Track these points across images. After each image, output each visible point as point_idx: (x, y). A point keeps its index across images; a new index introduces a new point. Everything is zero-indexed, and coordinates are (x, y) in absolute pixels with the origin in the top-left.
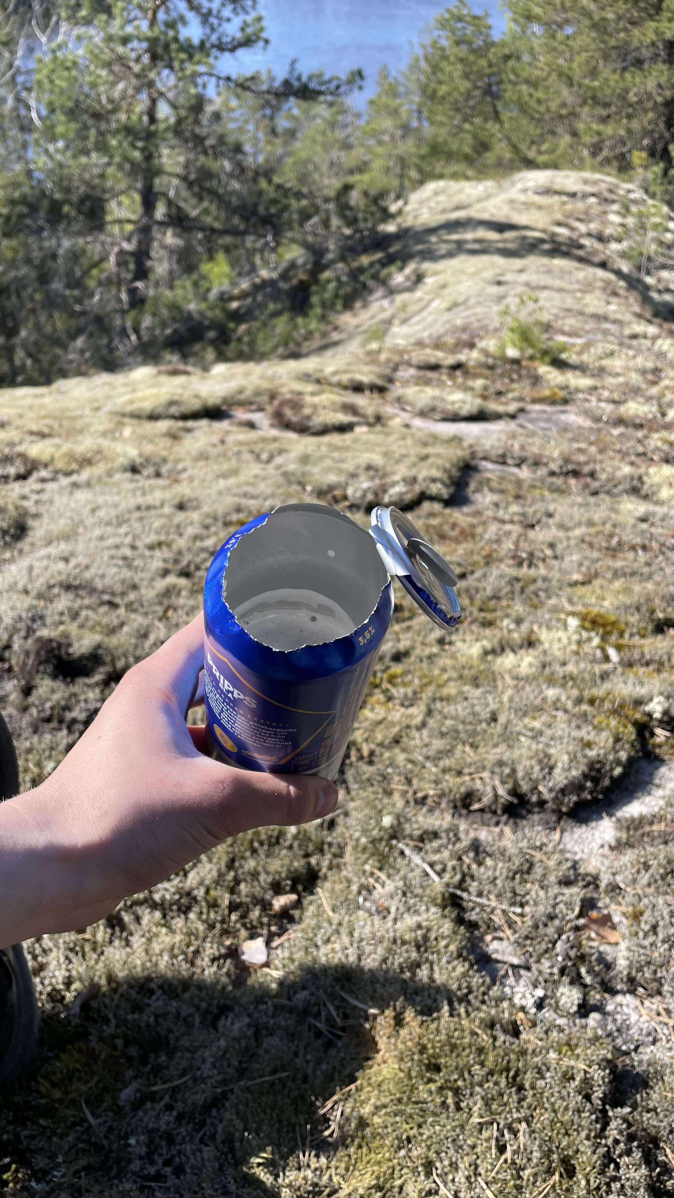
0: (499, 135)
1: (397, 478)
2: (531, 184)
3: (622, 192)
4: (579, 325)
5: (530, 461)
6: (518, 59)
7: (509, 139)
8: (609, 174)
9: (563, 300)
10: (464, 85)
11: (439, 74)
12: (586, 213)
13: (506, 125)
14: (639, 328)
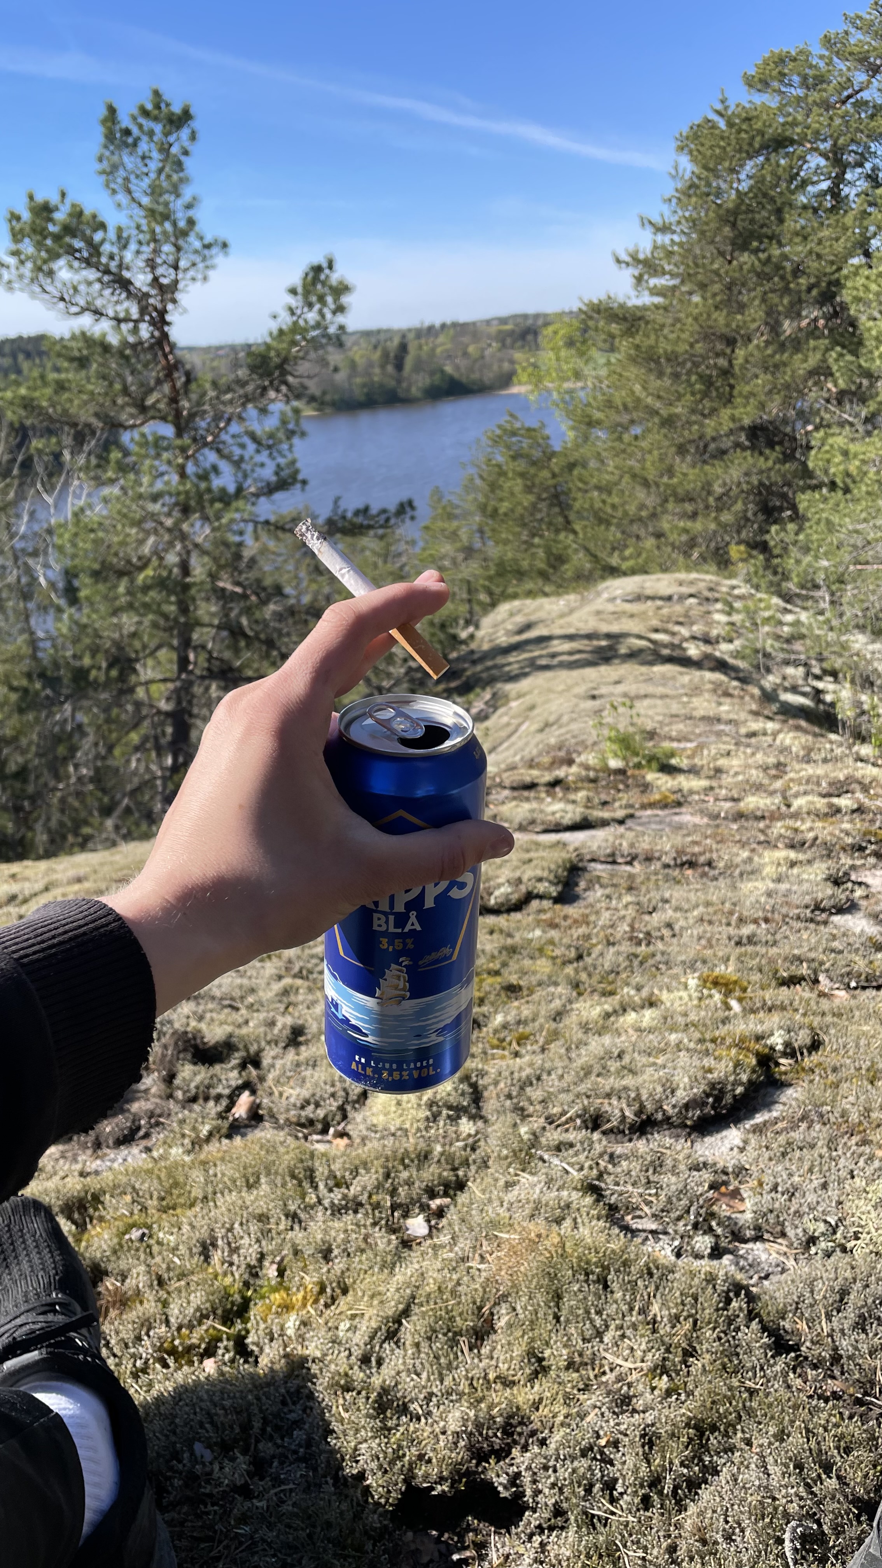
0: (575, 546)
1: (501, 880)
2: (619, 592)
3: (724, 589)
4: (689, 729)
5: (641, 857)
6: (584, 466)
7: (587, 550)
8: (707, 572)
9: (668, 707)
10: (527, 500)
11: (498, 492)
12: (686, 616)
13: (581, 535)
14: (756, 725)
